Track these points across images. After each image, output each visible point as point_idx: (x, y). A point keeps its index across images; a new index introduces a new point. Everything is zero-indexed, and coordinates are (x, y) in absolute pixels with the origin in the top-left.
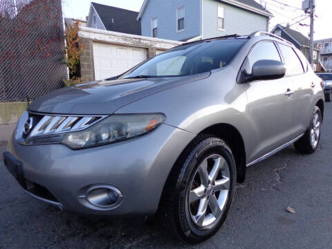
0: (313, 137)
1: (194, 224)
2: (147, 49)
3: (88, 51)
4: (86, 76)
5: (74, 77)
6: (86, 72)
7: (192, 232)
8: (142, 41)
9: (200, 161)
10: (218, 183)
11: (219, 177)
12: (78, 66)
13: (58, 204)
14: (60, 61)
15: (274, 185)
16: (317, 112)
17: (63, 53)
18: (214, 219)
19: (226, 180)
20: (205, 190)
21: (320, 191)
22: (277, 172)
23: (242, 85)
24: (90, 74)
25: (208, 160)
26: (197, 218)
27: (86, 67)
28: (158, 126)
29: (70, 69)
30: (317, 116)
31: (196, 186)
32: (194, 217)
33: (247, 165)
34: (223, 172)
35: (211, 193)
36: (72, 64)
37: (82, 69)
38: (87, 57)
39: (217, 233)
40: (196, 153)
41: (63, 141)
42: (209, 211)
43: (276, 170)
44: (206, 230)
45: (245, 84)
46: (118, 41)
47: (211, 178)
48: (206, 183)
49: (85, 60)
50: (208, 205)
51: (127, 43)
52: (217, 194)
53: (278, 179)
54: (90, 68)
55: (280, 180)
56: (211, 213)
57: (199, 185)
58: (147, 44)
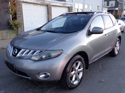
0: (116, 50)
1: (71, 83)
2: (48, 5)
3: (20, 7)
4: (19, 19)
5: (14, 20)
6: (19, 17)
7: (70, 86)
8: (45, 2)
9: (73, 63)
10: (79, 70)
11: (79, 68)
12: (15, 14)
13: (29, 78)
14: (7, 12)
15: (99, 69)
16: (118, 41)
17: (9, 8)
18: (77, 82)
19: (82, 69)
20: (75, 73)
21: (114, 72)
22: (101, 64)
23: (88, 36)
24: (21, 17)
25: (76, 63)
26: (72, 81)
27: (19, 14)
28: (61, 54)
29: (12, 16)
30: (118, 42)
31: (72, 72)
32: (71, 81)
33: (89, 63)
34: (81, 66)
35: (77, 73)
36: (13, 13)
37: (17, 15)
38: (20, 9)
39: (78, 86)
40: (72, 61)
41: (31, 59)
42: (76, 79)
43: (101, 63)
44: (75, 85)
45: (89, 36)
46: (34, 2)
47: (77, 68)
48: (75, 70)
49: (19, 11)
50: (76, 78)
51: (38, 3)
52: (79, 74)
53: (101, 67)
54: (21, 15)
55: (102, 68)
56: (76, 80)
57: (73, 71)
58: (47, 3)
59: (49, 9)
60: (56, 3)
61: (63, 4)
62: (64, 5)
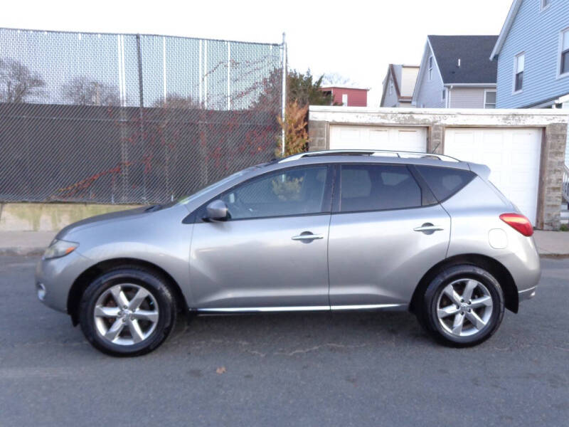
2: (428, 128)
3: (322, 138)
8: (415, 116)
10: (139, 312)
20: (119, 312)
23: (189, 225)
58: (425, 119)
59: (434, 141)
60: (465, 117)
61: (507, 117)
62: (513, 122)
